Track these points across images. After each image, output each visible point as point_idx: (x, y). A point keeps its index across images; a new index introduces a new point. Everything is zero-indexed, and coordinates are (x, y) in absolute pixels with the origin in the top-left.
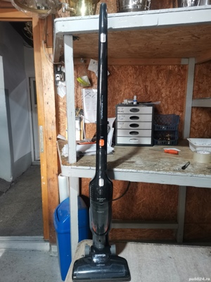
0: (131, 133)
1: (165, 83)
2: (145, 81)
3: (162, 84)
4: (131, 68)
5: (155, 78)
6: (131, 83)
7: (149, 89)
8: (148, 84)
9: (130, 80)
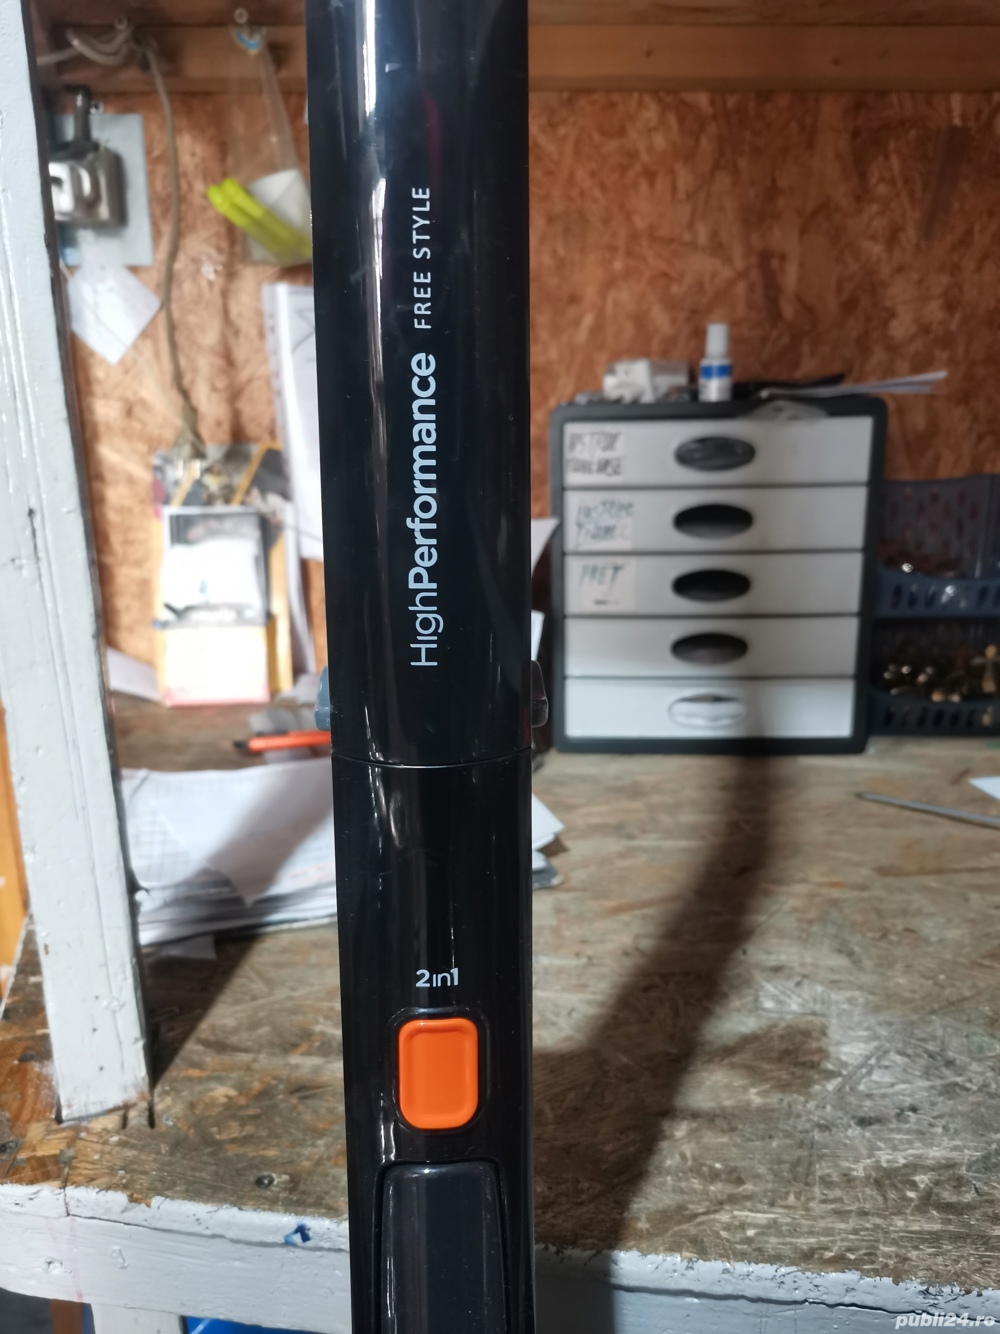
0: (685, 647)
1: (910, 235)
2: (758, 216)
3: (892, 238)
4: (651, 113)
5: (841, 194)
6: (652, 234)
7: (790, 277)
8: (784, 237)
9: (645, 207)
